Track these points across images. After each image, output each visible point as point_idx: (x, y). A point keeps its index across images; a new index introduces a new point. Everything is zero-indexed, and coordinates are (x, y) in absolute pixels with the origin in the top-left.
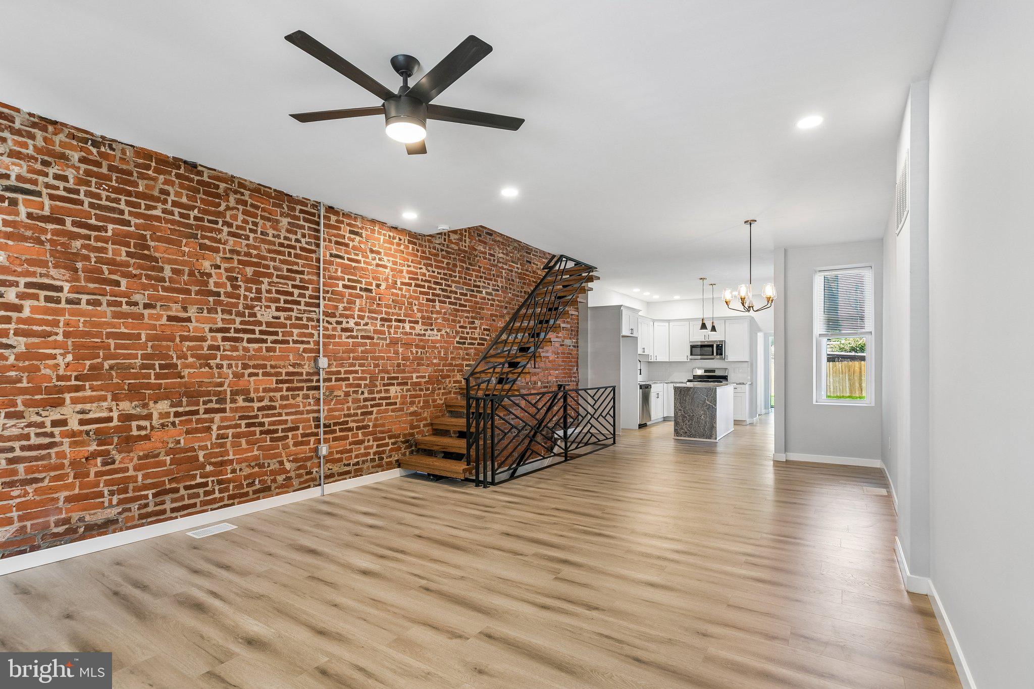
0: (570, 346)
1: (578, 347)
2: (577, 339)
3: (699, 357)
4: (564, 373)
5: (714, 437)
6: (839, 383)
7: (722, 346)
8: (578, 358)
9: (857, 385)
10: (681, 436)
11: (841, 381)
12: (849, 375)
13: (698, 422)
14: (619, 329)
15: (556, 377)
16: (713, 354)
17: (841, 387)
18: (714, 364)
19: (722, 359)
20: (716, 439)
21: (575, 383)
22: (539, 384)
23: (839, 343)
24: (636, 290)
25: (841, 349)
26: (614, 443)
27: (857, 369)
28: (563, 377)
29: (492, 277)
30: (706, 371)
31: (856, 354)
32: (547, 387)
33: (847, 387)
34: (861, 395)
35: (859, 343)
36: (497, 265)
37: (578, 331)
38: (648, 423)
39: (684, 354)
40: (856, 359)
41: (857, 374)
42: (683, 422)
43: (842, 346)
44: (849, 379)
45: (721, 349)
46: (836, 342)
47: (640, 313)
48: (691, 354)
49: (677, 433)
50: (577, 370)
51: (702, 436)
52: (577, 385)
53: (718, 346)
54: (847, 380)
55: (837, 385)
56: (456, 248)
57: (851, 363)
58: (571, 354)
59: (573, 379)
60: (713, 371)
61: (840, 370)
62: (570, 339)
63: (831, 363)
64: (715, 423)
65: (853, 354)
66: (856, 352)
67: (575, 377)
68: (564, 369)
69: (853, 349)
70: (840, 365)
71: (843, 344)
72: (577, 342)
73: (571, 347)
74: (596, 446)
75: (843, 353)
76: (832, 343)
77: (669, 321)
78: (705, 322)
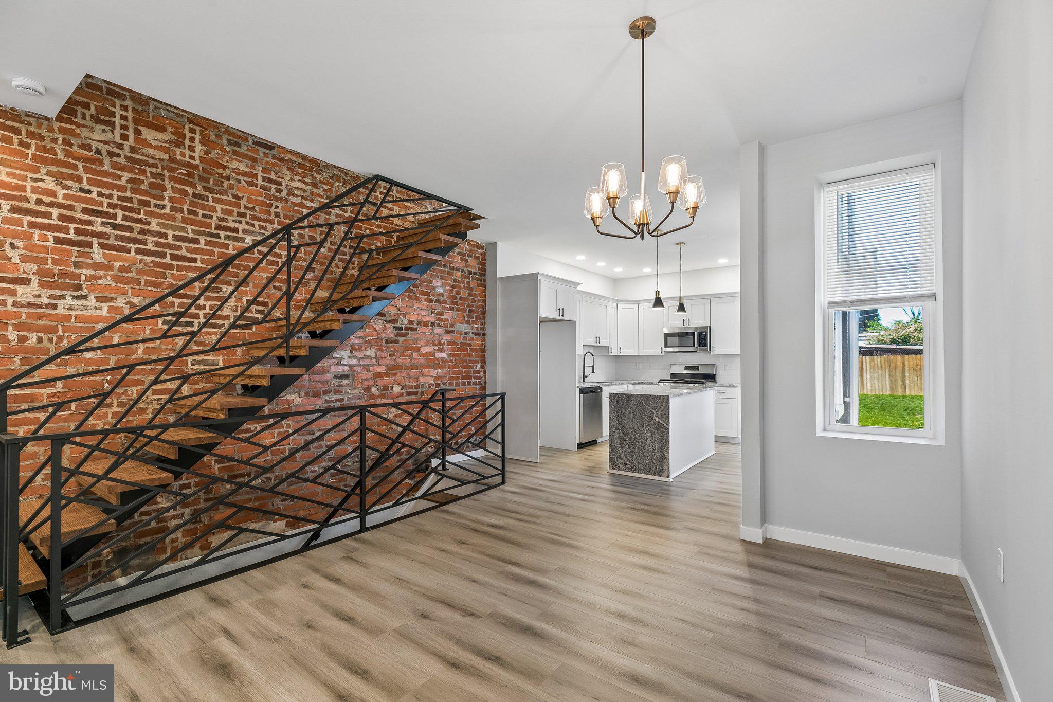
0: (466, 333)
1: (484, 335)
2: (484, 324)
3: (677, 349)
4: (454, 373)
5: (666, 473)
6: (878, 380)
7: (706, 334)
8: (484, 351)
9: (900, 382)
10: (619, 468)
11: (880, 379)
12: (889, 371)
13: (643, 449)
14: (535, 307)
15: (436, 378)
16: (694, 346)
17: (880, 384)
18: (698, 358)
19: (706, 351)
20: (668, 476)
21: (478, 387)
22: (397, 389)
23: (877, 334)
24: (581, 257)
25: (880, 341)
26: (503, 482)
27: (899, 364)
28: (451, 378)
29: (273, 217)
30: (687, 368)
31: (898, 347)
32: (416, 393)
33: (888, 385)
34: (904, 394)
35: (902, 334)
36: (286, 201)
37: (484, 313)
38: (599, 440)
39: (656, 347)
40: (899, 352)
41: (899, 369)
42: (622, 447)
43: (881, 338)
44: (890, 376)
45: (705, 338)
46: (875, 334)
47: (579, 288)
48: (666, 346)
49: (613, 464)
50: (483, 367)
51: (648, 471)
52: (484, 388)
53: (700, 334)
54: (887, 377)
55: (876, 382)
56: (166, 157)
57: (892, 357)
58: (469, 345)
59: (473, 380)
60: (696, 368)
61: (879, 365)
62: (468, 322)
63: (868, 357)
64: (667, 451)
65: (894, 346)
66: (898, 344)
67: (479, 378)
68: (455, 366)
69: (894, 341)
70: (879, 360)
71: (883, 336)
72: (483, 329)
73: (470, 335)
74: (479, 486)
75: (882, 346)
76: (869, 334)
77: (638, 302)
78: (684, 302)
